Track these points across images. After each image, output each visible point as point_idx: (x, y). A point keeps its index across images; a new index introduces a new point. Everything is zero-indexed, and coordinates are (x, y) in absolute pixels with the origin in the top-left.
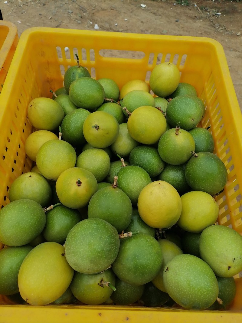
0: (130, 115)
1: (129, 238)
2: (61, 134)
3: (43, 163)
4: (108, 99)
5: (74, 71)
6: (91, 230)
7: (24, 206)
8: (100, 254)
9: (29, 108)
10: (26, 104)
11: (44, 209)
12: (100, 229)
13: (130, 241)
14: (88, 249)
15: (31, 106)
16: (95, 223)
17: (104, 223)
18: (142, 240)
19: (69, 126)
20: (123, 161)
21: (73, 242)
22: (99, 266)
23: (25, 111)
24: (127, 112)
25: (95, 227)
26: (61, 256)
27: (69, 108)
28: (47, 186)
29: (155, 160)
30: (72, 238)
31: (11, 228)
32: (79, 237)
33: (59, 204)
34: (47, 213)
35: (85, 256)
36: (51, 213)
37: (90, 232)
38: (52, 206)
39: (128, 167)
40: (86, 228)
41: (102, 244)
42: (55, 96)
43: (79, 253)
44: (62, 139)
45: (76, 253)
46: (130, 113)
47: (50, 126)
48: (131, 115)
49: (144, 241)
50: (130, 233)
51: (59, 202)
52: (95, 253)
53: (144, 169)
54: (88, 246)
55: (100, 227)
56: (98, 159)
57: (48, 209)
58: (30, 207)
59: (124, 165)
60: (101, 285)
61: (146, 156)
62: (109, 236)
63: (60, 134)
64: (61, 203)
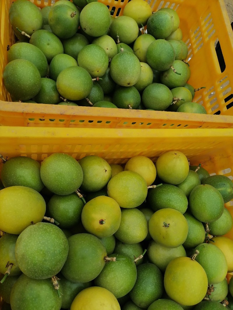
0: (192, 259)
1: (53, 287)
2: (155, 188)
3: (119, 179)
4: (207, 226)
5: (228, 185)
6: (53, 248)
7: (74, 175)
8: (30, 263)
9: (173, 152)
10: (177, 149)
11: (78, 190)
12: (55, 257)
13: (51, 288)
14: (33, 250)
15: (176, 154)
16: (61, 251)
17: (62, 260)
18: (53, 302)
19: (165, 193)
20: (140, 257)
21: (40, 233)
22: (21, 263)
23: (169, 149)
24: (194, 255)
25: (56, 252)
26: (31, 220)
27: (186, 187)
28: (100, 187)
29: (147, 298)
30: (45, 231)
31: (53, 170)
32: (45, 238)
33: (85, 202)
34: (75, 194)
35: (27, 248)
36: (75, 197)
37: (51, 248)
38: (81, 196)
39: (134, 266)
40: (55, 242)
41: (39, 263)
42: (197, 170)
43: (30, 241)
44: (149, 190)
45: (30, 239)
46: (193, 258)
47: (161, 175)
48: (192, 261)
49: (51, 304)
50: (58, 287)
51: (87, 202)
52: (30, 258)
53: (135, 286)
54: (36, 249)
55: (57, 257)
56: (135, 231)
57: (79, 194)
58: (75, 180)
59: (136, 260)
60: (8, 264)
61: (150, 285)
62: (49, 269)
63: (155, 186)
64: (85, 204)
